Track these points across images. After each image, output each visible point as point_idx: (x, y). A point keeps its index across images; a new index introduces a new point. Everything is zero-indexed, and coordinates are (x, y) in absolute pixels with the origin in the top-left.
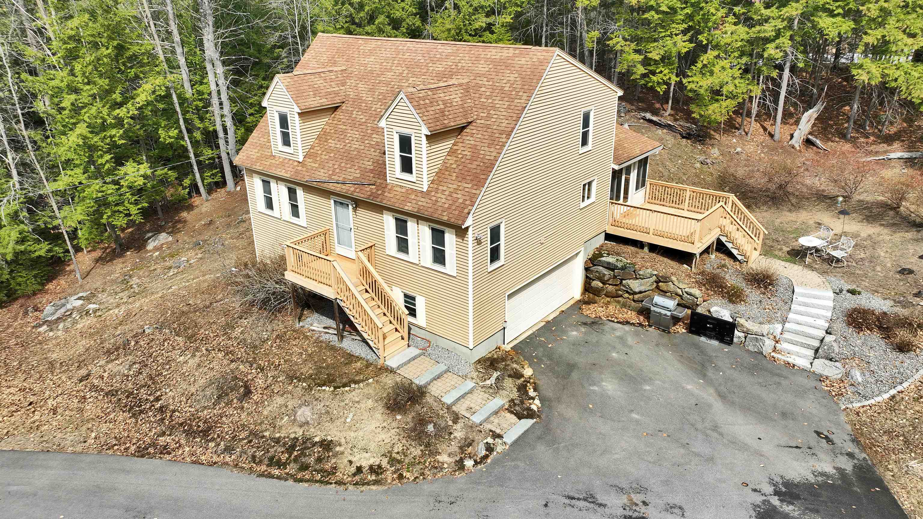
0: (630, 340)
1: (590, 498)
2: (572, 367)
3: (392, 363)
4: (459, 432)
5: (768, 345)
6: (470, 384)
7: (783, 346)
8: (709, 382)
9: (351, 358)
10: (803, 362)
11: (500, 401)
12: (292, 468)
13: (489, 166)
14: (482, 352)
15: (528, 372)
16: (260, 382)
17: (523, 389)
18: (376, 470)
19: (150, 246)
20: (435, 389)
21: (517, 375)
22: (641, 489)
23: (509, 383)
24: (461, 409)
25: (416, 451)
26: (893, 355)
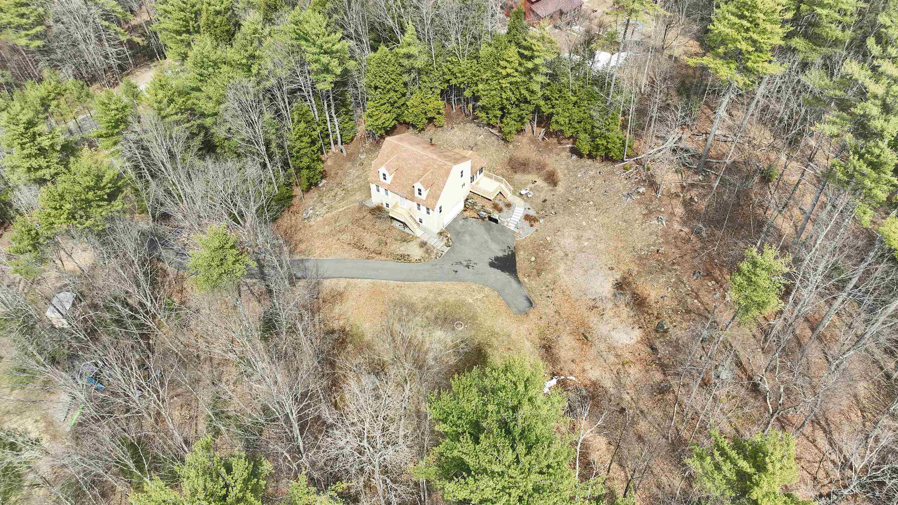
0: (474, 223)
1: (461, 263)
2: (459, 233)
3: (418, 236)
4: (435, 251)
5: (505, 224)
6: (436, 240)
7: (510, 224)
8: (490, 235)
9: (409, 235)
10: (512, 228)
11: (443, 243)
12: (402, 260)
13: (439, 197)
14: (438, 231)
15: (449, 236)
16: (388, 241)
17: (448, 240)
18: (420, 260)
19: (320, 185)
20: (429, 242)
21: (447, 237)
22: (470, 261)
23: (445, 239)
24: (435, 246)
25: (427, 255)
26: (530, 227)
